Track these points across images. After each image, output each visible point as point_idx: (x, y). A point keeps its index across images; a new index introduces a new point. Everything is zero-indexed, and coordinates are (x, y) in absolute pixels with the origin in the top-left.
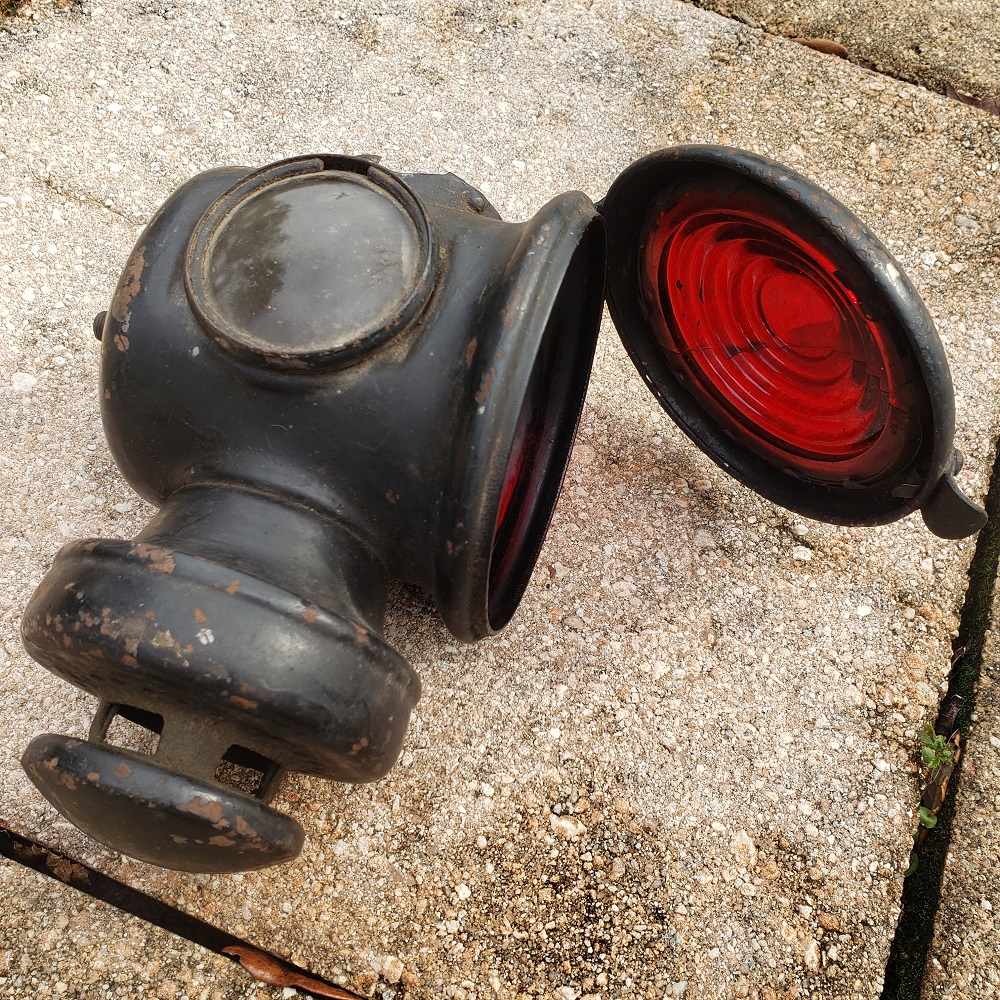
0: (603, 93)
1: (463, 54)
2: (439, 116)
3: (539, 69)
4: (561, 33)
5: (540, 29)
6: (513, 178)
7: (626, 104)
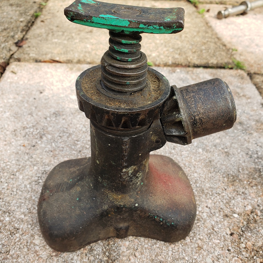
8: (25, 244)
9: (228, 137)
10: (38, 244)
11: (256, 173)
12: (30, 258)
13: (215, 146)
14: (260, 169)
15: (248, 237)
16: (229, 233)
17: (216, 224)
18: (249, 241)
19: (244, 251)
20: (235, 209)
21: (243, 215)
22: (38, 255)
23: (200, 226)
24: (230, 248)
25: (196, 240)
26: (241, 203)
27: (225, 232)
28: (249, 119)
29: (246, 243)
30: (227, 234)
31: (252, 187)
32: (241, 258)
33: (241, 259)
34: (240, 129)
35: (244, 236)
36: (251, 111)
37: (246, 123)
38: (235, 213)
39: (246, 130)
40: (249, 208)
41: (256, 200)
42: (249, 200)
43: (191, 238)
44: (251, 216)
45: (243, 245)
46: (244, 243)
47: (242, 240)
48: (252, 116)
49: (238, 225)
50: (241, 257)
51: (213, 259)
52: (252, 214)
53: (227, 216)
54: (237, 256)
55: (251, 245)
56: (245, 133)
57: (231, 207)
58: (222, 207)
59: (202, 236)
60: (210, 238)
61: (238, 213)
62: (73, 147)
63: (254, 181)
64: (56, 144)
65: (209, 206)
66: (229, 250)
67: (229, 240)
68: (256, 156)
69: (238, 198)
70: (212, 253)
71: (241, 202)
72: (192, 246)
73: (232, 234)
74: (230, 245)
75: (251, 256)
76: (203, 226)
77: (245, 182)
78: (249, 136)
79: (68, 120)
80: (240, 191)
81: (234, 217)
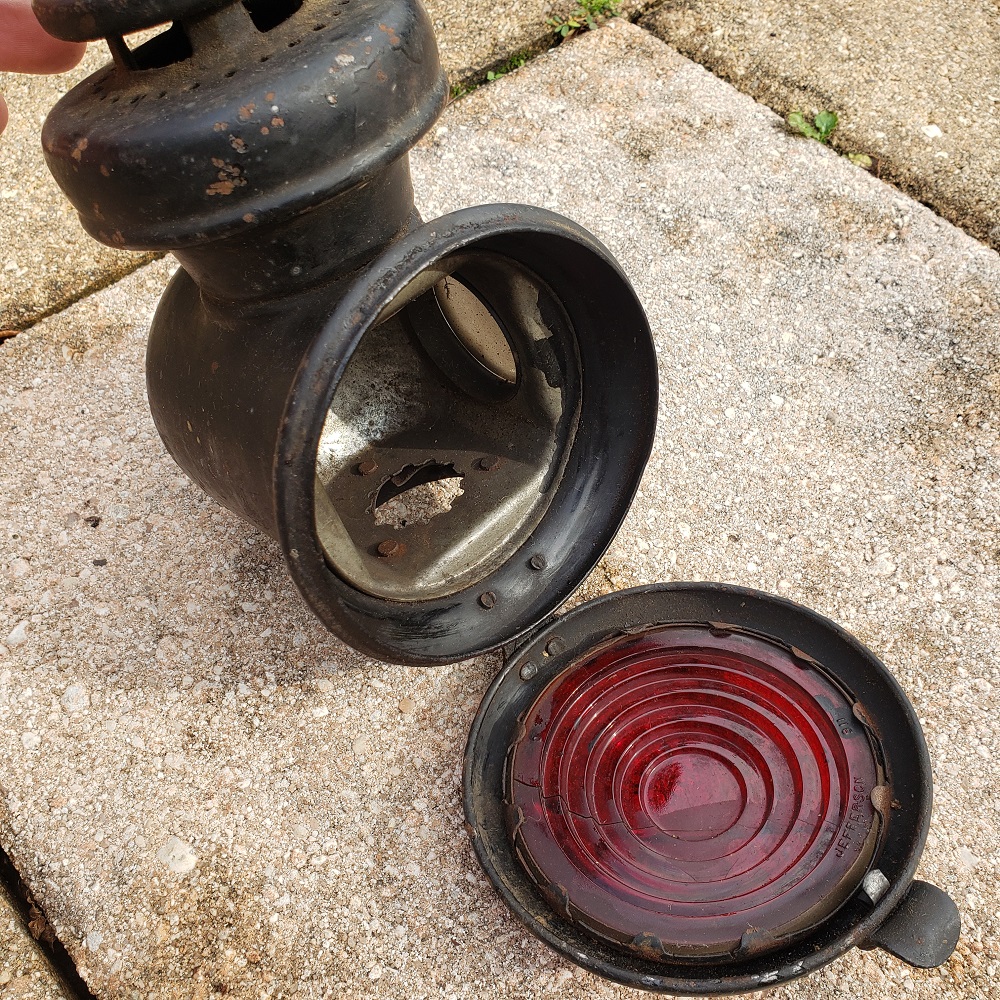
0: (902, 352)
1: (770, 275)
2: (715, 329)
3: (843, 310)
4: (884, 279)
5: (862, 269)
6: (764, 412)
7: (924, 370)
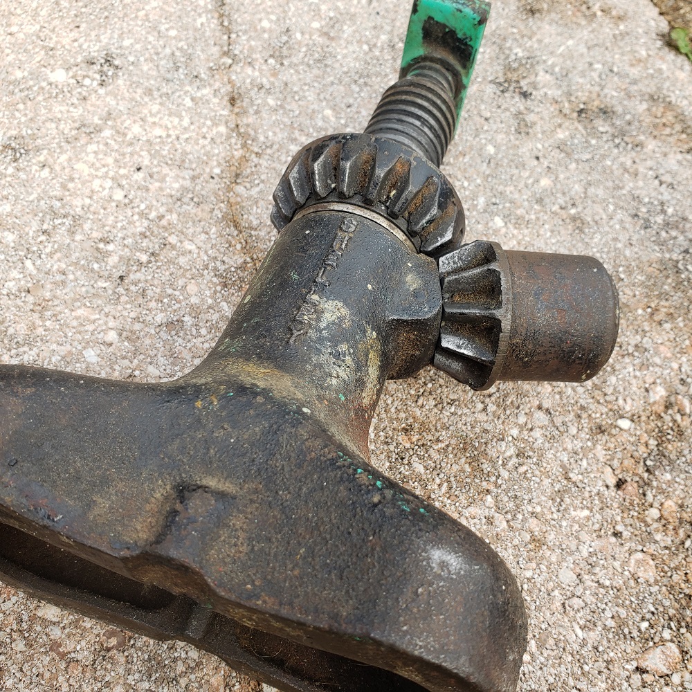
8: (15, 627)
9: (573, 166)
10: (55, 620)
11: (667, 277)
12: (41, 671)
13: (540, 201)
14: (677, 262)
15: (664, 486)
16: (612, 481)
17: (572, 460)
18: (668, 497)
19: (657, 530)
20: (621, 402)
21: (643, 418)
22: (63, 656)
23: (529, 475)
24: (620, 528)
25: (524, 520)
26: (634, 381)
27: (600, 483)
28: (629, 96)
29: (662, 504)
30: (607, 487)
31: (660, 324)
32: (651, 551)
33: (652, 555)
34: (607, 132)
35: (655, 484)
36: (632, 65)
37: (619, 109)
38: (622, 417)
39: (623, 133)
40: (660, 393)
41: (675, 366)
42: (657, 369)
43: (509, 516)
44: (667, 418)
45: (654, 513)
46: (656, 505)
47: (650, 497)
48: (635, 82)
49: (636, 454)
50: (651, 548)
51: (578, 571)
52: (670, 411)
53: (601, 430)
54: (640, 548)
55: (675, 508)
56: (623, 144)
57: (608, 398)
58: (582, 402)
59: (539, 504)
60: (562, 508)
61: (629, 415)
62: (96, 266)
63: (663, 303)
64: (39, 262)
65: (546, 405)
66: (616, 534)
67: (615, 505)
68: (660, 219)
69: (625, 368)
70: (572, 553)
71: (635, 377)
72: (516, 542)
73: (620, 484)
74: (619, 518)
75: (677, 541)
76: (537, 473)
77: (640, 311)
78: (634, 154)
79: (57, 168)
80: (629, 344)
81: (621, 429)
